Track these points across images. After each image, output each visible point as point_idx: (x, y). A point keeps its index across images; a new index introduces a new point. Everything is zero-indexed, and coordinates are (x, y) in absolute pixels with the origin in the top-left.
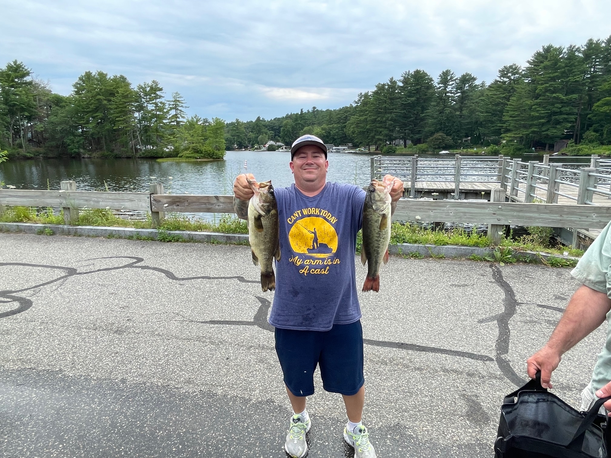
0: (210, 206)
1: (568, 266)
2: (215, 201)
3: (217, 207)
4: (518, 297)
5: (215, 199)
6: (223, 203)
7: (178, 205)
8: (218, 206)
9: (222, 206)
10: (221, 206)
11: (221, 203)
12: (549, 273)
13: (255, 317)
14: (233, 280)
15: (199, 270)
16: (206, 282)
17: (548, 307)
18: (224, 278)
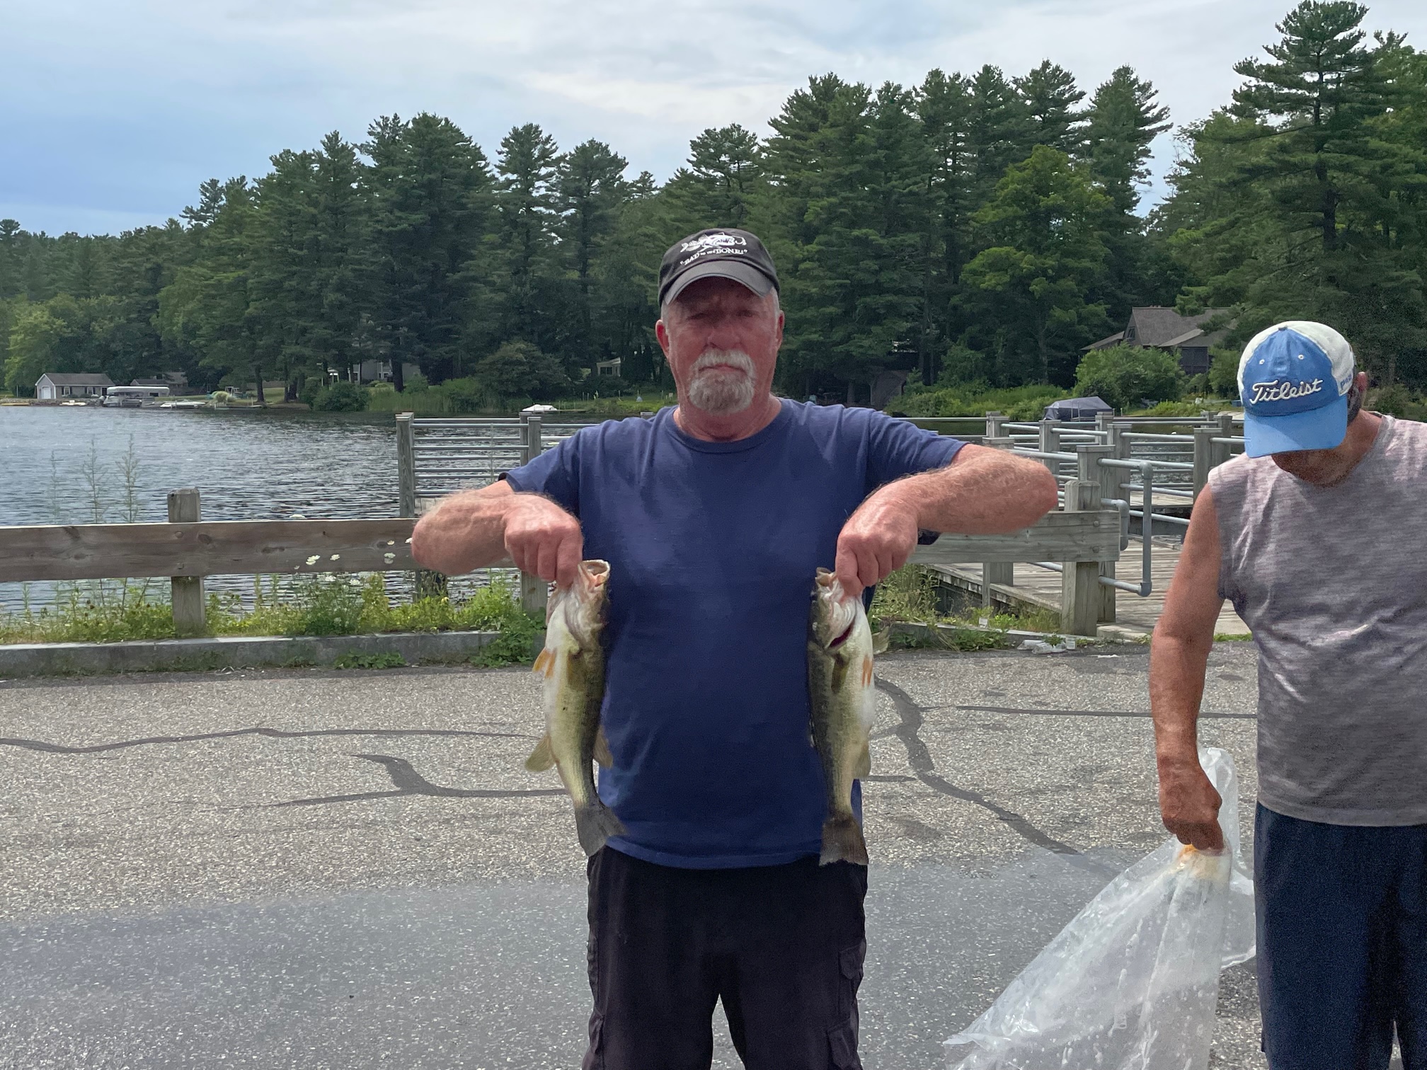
0: (46, 560)
1: (991, 646)
2: (66, 542)
3: (72, 560)
4: (917, 700)
5: (68, 537)
6: (96, 547)
8: (77, 557)
9: (90, 558)
10: (88, 559)
11: (89, 547)
12: (959, 661)
13: (396, 783)
14: (250, 737)
15: (116, 729)
16: (173, 746)
17: (976, 708)
18: (219, 735)
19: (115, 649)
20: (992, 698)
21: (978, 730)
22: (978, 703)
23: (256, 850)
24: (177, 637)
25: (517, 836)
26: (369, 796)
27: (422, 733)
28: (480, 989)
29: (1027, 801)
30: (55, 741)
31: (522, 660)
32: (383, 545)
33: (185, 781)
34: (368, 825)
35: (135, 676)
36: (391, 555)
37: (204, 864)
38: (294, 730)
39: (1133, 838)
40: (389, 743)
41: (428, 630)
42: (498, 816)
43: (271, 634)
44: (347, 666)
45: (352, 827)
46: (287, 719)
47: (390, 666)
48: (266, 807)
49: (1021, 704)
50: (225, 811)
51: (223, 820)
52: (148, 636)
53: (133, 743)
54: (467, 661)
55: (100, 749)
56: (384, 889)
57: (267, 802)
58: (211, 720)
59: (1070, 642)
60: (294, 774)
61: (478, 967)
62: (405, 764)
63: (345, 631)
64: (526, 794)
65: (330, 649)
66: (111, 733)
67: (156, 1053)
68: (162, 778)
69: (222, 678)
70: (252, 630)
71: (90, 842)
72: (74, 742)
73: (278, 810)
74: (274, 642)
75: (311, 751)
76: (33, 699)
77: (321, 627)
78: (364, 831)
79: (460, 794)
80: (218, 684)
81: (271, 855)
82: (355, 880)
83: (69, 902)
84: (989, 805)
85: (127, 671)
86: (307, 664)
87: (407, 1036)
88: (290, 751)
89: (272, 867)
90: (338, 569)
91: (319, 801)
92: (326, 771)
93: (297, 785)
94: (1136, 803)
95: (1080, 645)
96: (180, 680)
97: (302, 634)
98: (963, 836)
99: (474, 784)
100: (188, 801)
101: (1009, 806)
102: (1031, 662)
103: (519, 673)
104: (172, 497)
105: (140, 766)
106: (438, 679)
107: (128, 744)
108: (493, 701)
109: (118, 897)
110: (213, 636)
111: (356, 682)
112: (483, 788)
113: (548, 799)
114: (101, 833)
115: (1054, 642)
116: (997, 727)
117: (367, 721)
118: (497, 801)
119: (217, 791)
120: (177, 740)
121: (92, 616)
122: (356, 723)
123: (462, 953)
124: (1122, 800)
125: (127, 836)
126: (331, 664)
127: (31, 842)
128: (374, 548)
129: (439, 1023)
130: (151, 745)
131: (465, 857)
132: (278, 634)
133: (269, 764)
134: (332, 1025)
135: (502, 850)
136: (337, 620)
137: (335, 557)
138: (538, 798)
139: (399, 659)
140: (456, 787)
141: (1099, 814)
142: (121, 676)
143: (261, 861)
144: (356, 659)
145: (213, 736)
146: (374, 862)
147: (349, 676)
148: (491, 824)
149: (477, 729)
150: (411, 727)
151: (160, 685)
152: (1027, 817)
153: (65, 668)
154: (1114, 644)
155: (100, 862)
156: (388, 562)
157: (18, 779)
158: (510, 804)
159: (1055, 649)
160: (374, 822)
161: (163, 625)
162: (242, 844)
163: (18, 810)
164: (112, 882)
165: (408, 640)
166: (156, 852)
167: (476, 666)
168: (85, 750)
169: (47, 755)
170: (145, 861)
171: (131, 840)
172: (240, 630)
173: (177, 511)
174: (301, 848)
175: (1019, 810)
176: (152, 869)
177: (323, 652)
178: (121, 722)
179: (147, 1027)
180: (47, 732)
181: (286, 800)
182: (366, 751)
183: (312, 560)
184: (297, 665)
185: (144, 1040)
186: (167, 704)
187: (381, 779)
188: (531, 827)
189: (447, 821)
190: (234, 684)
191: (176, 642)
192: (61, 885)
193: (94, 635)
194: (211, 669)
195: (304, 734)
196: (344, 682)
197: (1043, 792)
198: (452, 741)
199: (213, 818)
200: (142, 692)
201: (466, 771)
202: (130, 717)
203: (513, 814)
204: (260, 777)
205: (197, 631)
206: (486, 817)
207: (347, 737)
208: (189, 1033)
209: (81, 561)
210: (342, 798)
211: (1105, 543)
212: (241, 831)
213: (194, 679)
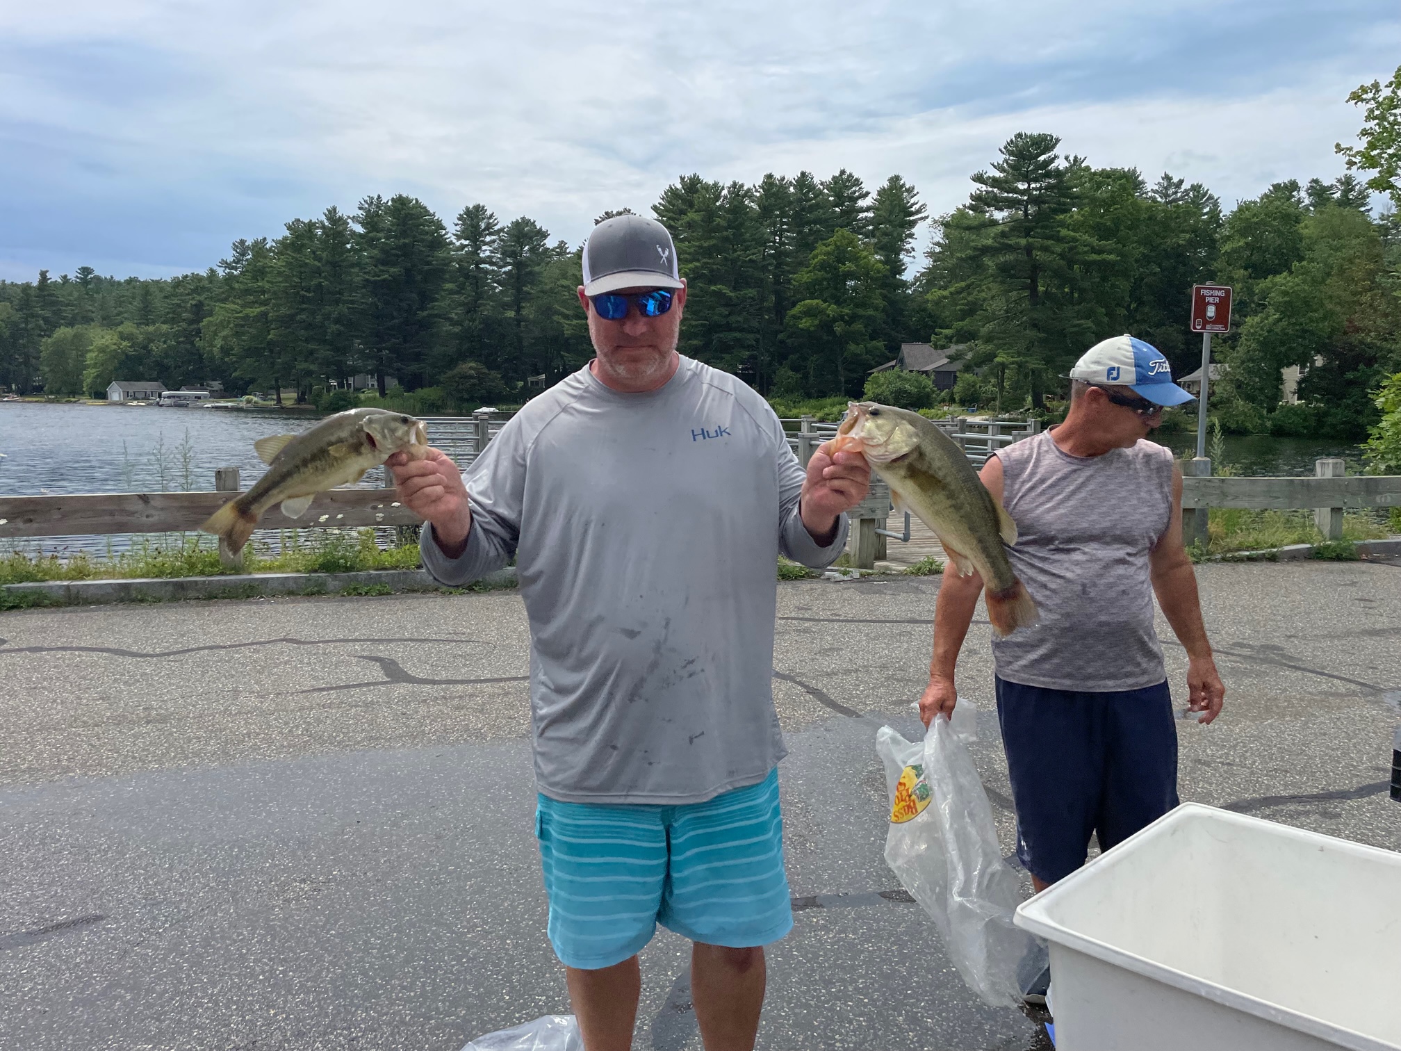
0: (124, 519)
1: (803, 577)
2: (140, 506)
3: (144, 518)
5: (141, 502)
6: (162, 509)
7: (31, 521)
8: (148, 516)
10: (156, 518)
11: (155, 508)
13: (387, 675)
14: (279, 645)
15: (180, 640)
16: (223, 652)
17: (792, 619)
18: (256, 643)
19: (176, 584)
20: (803, 612)
21: (793, 634)
22: (793, 615)
23: (286, 723)
24: (222, 574)
25: (475, 711)
26: (368, 684)
27: (405, 640)
28: (450, 814)
29: (825, 680)
30: (135, 649)
31: (476, 589)
32: (375, 508)
33: (233, 676)
34: (366, 705)
35: (193, 602)
36: (381, 515)
37: (249, 734)
38: (312, 640)
39: (894, 703)
40: (381, 647)
41: (408, 568)
42: (461, 697)
43: (292, 572)
44: (349, 594)
45: (356, 706)
46: (306, 632)
47: (380, 594)
48: (292, 694)
49: (822, 615)
50: (262, 697)
51: (262, 703)
52: (202, 573)
53: (193, 650)
54: (436, 590)
55: (168, 654)
56: (379, 749)
57: (294, 690)
58: (250, 633)
59: (856, 573)
60: (312, 670)
61: (448, 800)
62: (393, 662)
63: (348, 569)
64: (481, 681)
65: (337, 583)
66: (176, 642)
67: (218, 863)
68: (216, 674)
69: (257, 603)
70: (281, 568)
71: (164, 719)
72: (149, 650)
73: (301, 696)
74: (295, 578)
75: (325, 654)
76: (116, 619)
77: (330, 566)
78: (364, 709)
79: (434, 682)
80: (254, 607)
81: (297, 727)
82: (359, 743)
83: (150, 762)
84: (801, 684)
85: (185, 599)
86: (319, 593)
87: (398, 846)
88: (310, 654)
89: (298, 735)
90: (342, 525)
91: (332, 688)
92: (336, 668)
93: (316, 678)
94: (898, 680)
95: (862, 575)
96: (226, 604)
97: (316, 571)
98: (782, 704)
99: (443, 675)
100: (235, 691)
101: (813, 683)
102: (830, 587)
103: (474, 598)
104: (219, 473)
105: (198, 666)
106: (415, 603)
107: (188, 651)
108: (456, 618)
109: (186, 758)
110: (250, 574)
111: (356, 605)
112: (450, 678)
113: (497, 685)
114: (172, 714)
115: (845, 573)
116: (805, 631)
117: (365, 632)
118: (460, 687)
119: (256, 683)
120: (225, 647)
121: (159, 559)
122: (357, 634)
123: (437, 790)
124: (887, 679)
125: (191, 715)
126: (338, 593)
127: (119, 721)
128: (368, 509)
129: (421, 838)
130: (206, 651)
131: (436, 726)
132: (298, 571)
133: (294, 664)
134: (344, 842)
135: (464, 720)
136: (342, 561)
137: (340, 516)
138: (489, 684)
139: (388, 589)
140: (431, 678)
141: (872, 688)
142: (182, 602)
143: (290, 731)
144: (355, 589)
145: (252, 644)
146: (373, 730)
147: (351, 601)
148: (456, 702)
149: (444, 637)
150: (397, 636)
151: (211, 608)
152: (825, 690)
153: (139, 597)
154: (885, 574)
155: (171, 734)
156: (378, 520)
157: (108, 676)
158: (469, 688)
159: (846, 578)
160: (372, 703)
161: (212, 565)
162: (275, 719)
163: (109, 698)
164: (181, 747)
165: (393, 575)
166: (213, 726)
167: (443, 593)
168: (157, 655)
169: (129, 660)
170: (205, 732)
171: (194, 718)
172: (270, 569)
173: (222, 482)
174: (319, 721)
175: (820, 686)
176: (211, 738)
177: (332, 583)
178: (183, 636)
179: (211, 846)
180: (127, 642)
181: (307, 689)
182: (365, 654)
183: (323, 518)
184: (313, 594)
185: (209, 855)
186: (217, 622)
187: (377, 673)
188: (484, 704)
189: (425, 701)
190: (266, 607)
191: (223, 578)
192: (144, 750)
193: (160, 574)
194: (248, 597)
195: (319, 642)
196: (347, 605)
197: (836, 674)
198: (427, 646)
199: (254, 701)
200: (198, 614)
201: (437, 666)
202: (189, 631)
203: (472, 695)
204: (288, 673)
205: (237, 570)
206: (452, 698)
207: (351, 644)
208: (241, 849)
209: (151, 519)
210: (348, 687)
211: (880, 506)
212: (275, 711)
213: (237, 604)
